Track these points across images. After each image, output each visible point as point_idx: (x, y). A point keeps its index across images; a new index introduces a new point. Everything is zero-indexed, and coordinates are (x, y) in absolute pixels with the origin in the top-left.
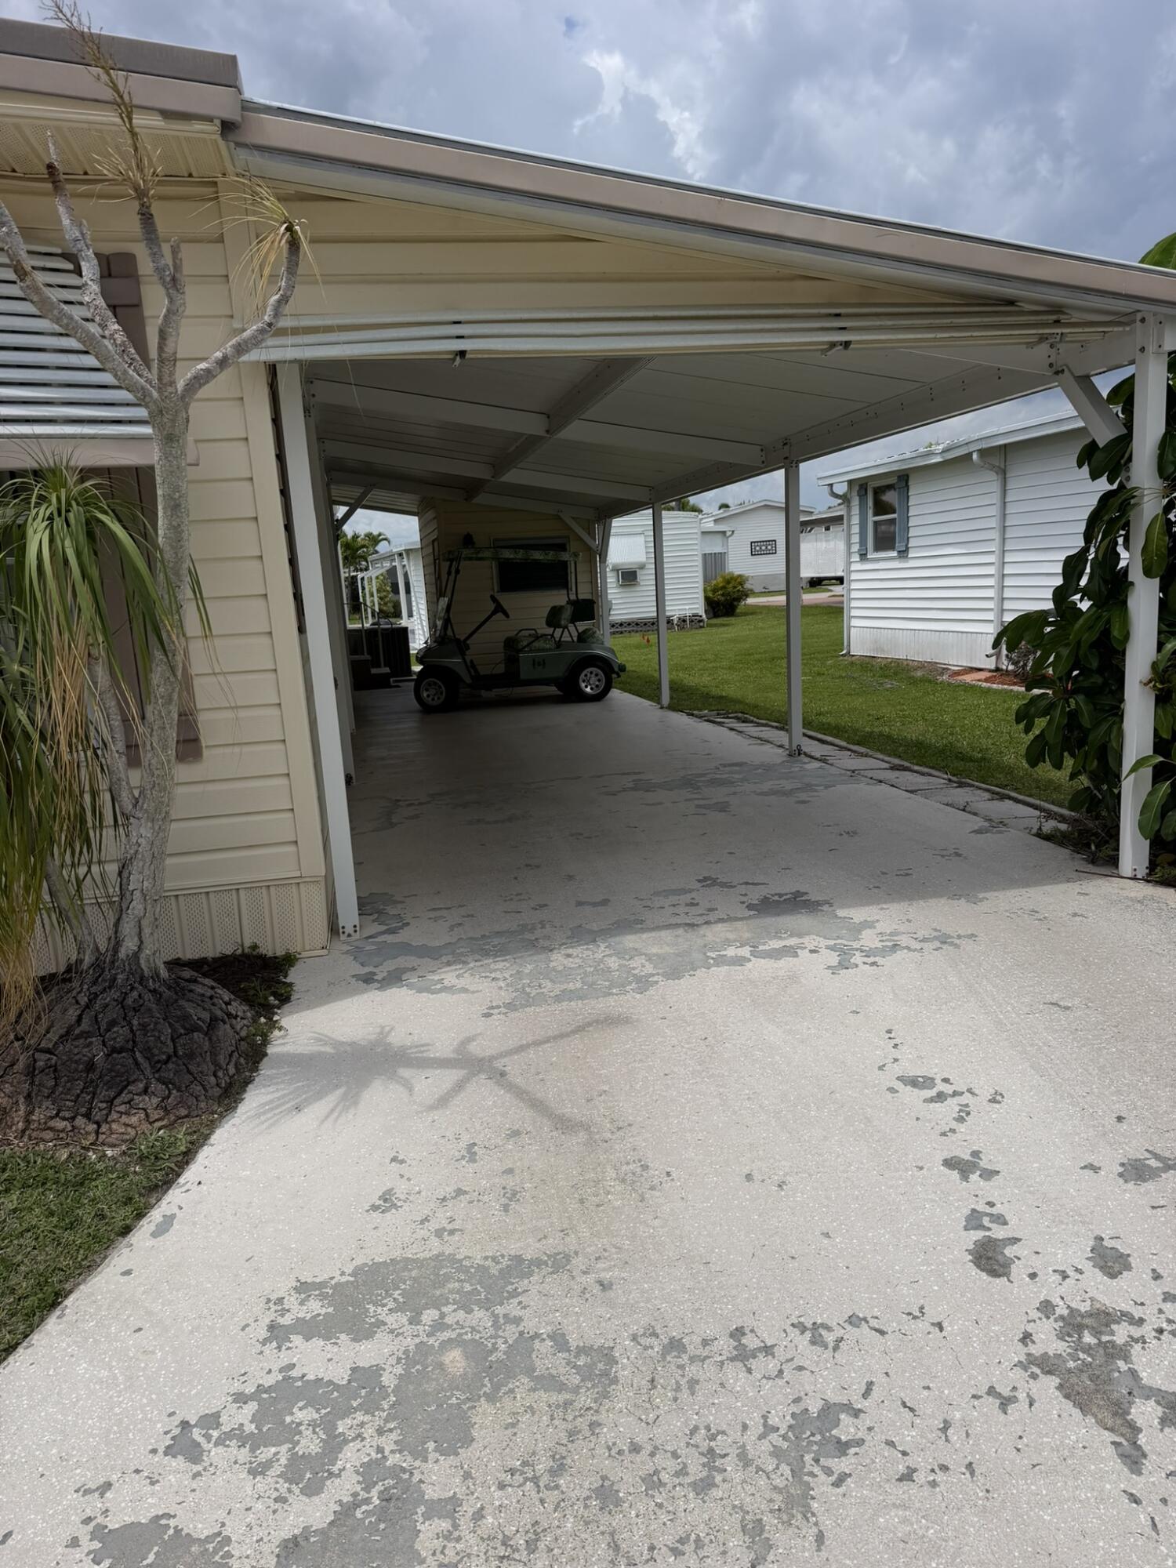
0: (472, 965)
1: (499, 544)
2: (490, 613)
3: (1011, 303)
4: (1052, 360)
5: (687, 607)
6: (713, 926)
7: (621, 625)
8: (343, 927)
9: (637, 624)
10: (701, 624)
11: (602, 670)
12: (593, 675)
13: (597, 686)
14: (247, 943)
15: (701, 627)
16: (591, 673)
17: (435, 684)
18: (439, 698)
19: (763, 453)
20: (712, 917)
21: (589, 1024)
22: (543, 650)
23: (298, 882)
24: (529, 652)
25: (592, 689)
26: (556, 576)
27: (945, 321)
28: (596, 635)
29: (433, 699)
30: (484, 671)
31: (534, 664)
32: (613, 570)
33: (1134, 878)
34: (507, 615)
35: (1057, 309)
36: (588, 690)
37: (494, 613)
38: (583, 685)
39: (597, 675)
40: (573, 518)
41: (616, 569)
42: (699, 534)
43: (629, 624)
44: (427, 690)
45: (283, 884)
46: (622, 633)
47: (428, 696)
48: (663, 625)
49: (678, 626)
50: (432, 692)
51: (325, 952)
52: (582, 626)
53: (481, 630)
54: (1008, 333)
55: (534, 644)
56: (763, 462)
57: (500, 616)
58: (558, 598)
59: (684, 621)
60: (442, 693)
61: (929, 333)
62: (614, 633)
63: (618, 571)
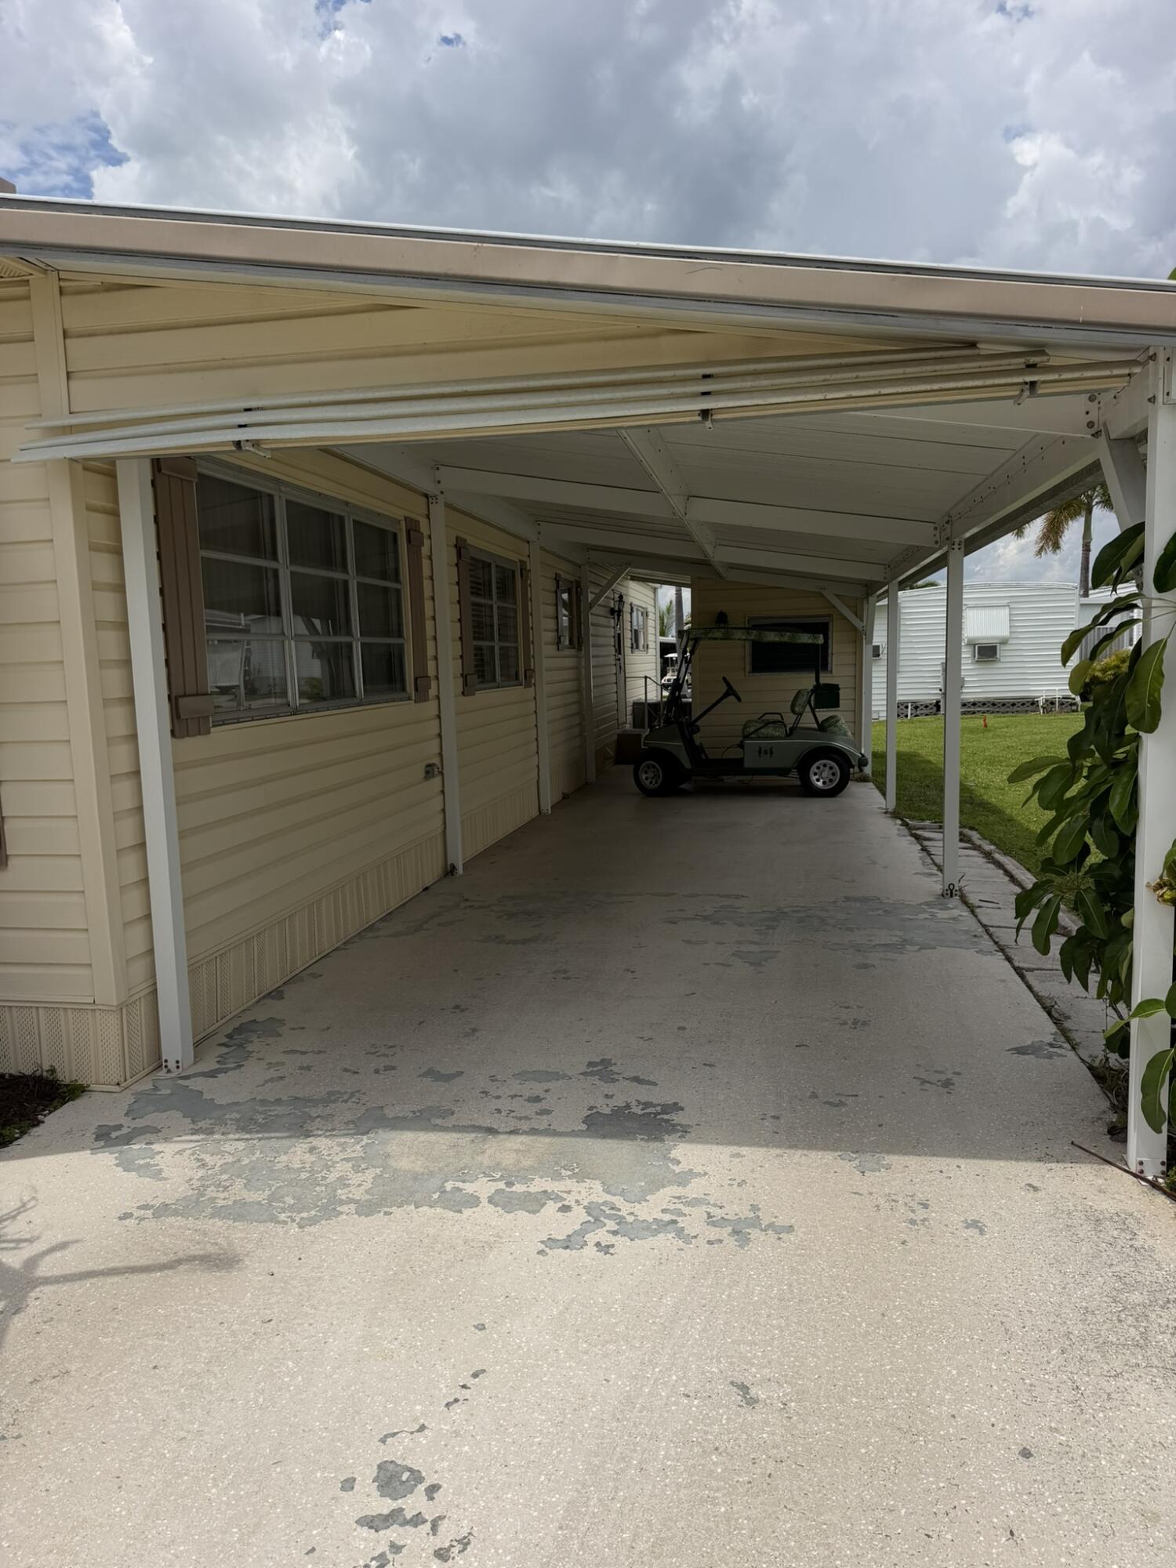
0: (217, 1136)
1: (760, 625)
2: (721, 695)
3: (972, 345)
4: (1093, 417)
5: (1057, 688)
7: (974, 704)
8: (166, 1061)
9: (994, 704)
10: (1074, 708)
11: (837, 763)
12: (827, 769)
13: (831, 780)
14: (46, 1067)
15: (1073, 711)
16: (825, 765)
17: (654, 767)
18: (656, 782)
19: (937, 533)
22: (772, 738)
23: (93, 1007)
24: (752, 739)
25: (824, 783)
26: (816, 659)
28: (838, 724)
29: (651, 783)
30: (712, 754)
31: (760, 752)
32: (968, 644)
33: (1139, 1176)
34: (739, 700)
35: (1040, 349)
36: (820, 784)
37: (726, 695)
38: (814, 778)
39: (831, 768)
40: (837, 596)
41: (972, 644)
42: (1078, 606)
43: (984, 704)
44: (646, 772)
46: (974, 713)
47: (647, 779)
49: (1044, 708)
50: (650, 775)
51: (117, 1089)
52: (823, 714)
53: (713, 711)
55: (762, 731)
56: (937, 542)
57: (732, 698)
58: (806, 681)
59: (1053, 703)
60: (659, 777)
62: (964, 713)
63: (975, 645)
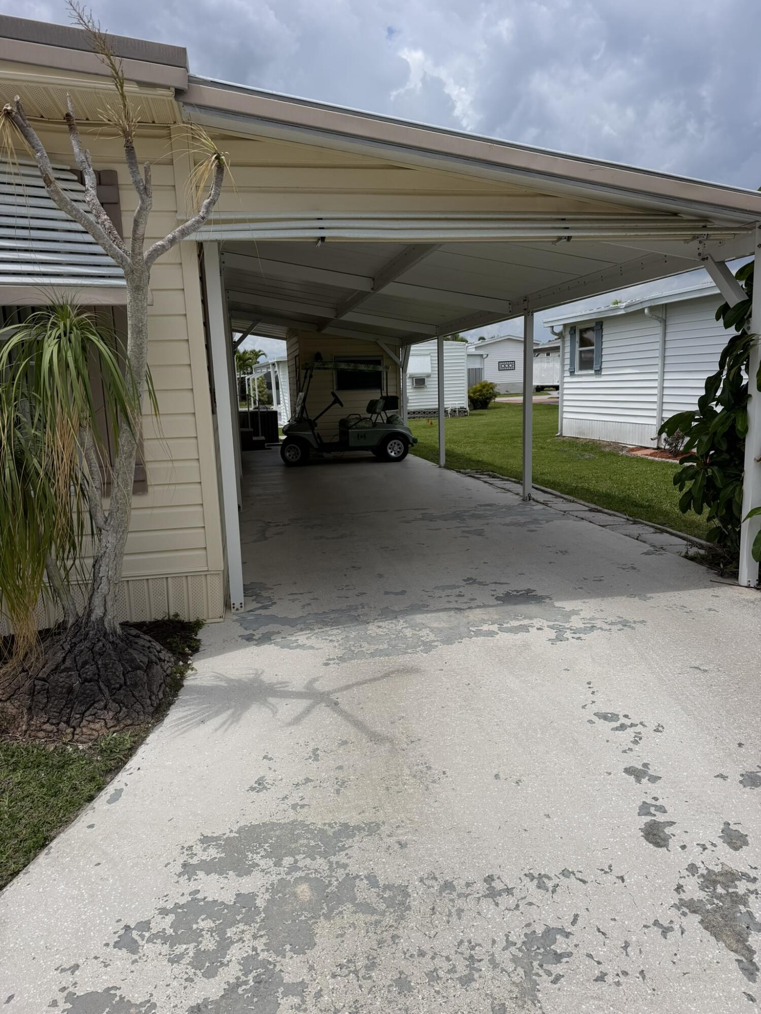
0: (316, 631)
1: (338, 360)
2: (331, 403)
3: (675, 214)
4: (700, 251)
5: (457, 403)
6: (473, 610)
7: (414, 413)
8: (234, 604)
9: (424, 413)
10: (466, 414)
11: (400, 440)
12: (396, 445)
13: (398, 452)
14: (172, 613)
15: (466, 416)
16: (395, 443)
17: (294, 447)
18: (296, 457)
19: (510, 306)
20: (473, 604)
21: (393, 672)
22: (364, 428)
23: (206, 574)
24: (354, 429)
25: (395, 453)
26: (374, 381)
27: (632, 225)
28: (399, 419)
29: (293, 458)
30: (326, 440)
31: (358, 437)
32: (409, 378)
33: (748, 587)
34: (342, 405)
35: (705, 219)
36: (393, 454)
37: (334, 403)
38: (389, 451)
39: (398, 445)
40: (386, 344)
41: (412, 377)
42: (466, 356)
43: (419, 413)
44: (289, 452)
45: (195, 575)
46: (414, 418)
47: (290, 455)
48: (442, 413)
49: (451, 414)
50: (292, 453)
51: (221, 620)
52: (390, 413)
53: (324, 415)
54: (672, 233)
55: (359, 424)
56: (510, 312)
57: (337, 405)
58: (375, 395)
59: (455, 411)
60: (298, 454)
61: (622, 232)
62: (409, 418)
63: (413, 378)
